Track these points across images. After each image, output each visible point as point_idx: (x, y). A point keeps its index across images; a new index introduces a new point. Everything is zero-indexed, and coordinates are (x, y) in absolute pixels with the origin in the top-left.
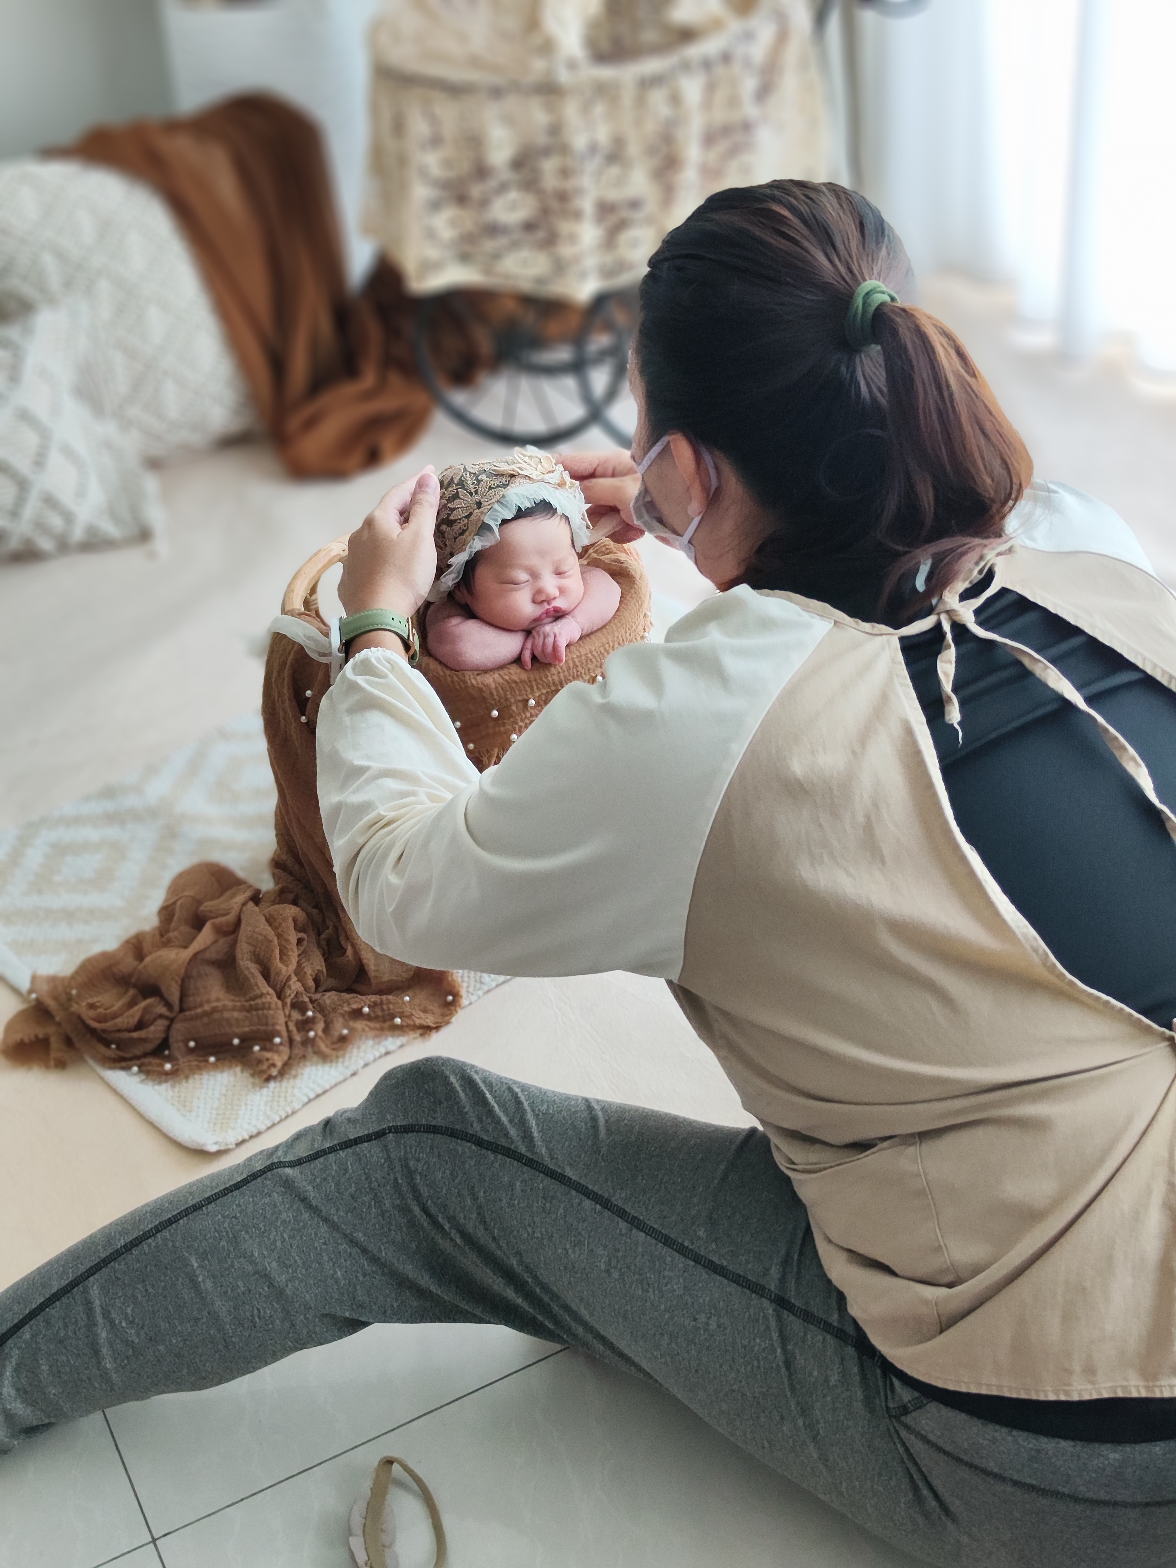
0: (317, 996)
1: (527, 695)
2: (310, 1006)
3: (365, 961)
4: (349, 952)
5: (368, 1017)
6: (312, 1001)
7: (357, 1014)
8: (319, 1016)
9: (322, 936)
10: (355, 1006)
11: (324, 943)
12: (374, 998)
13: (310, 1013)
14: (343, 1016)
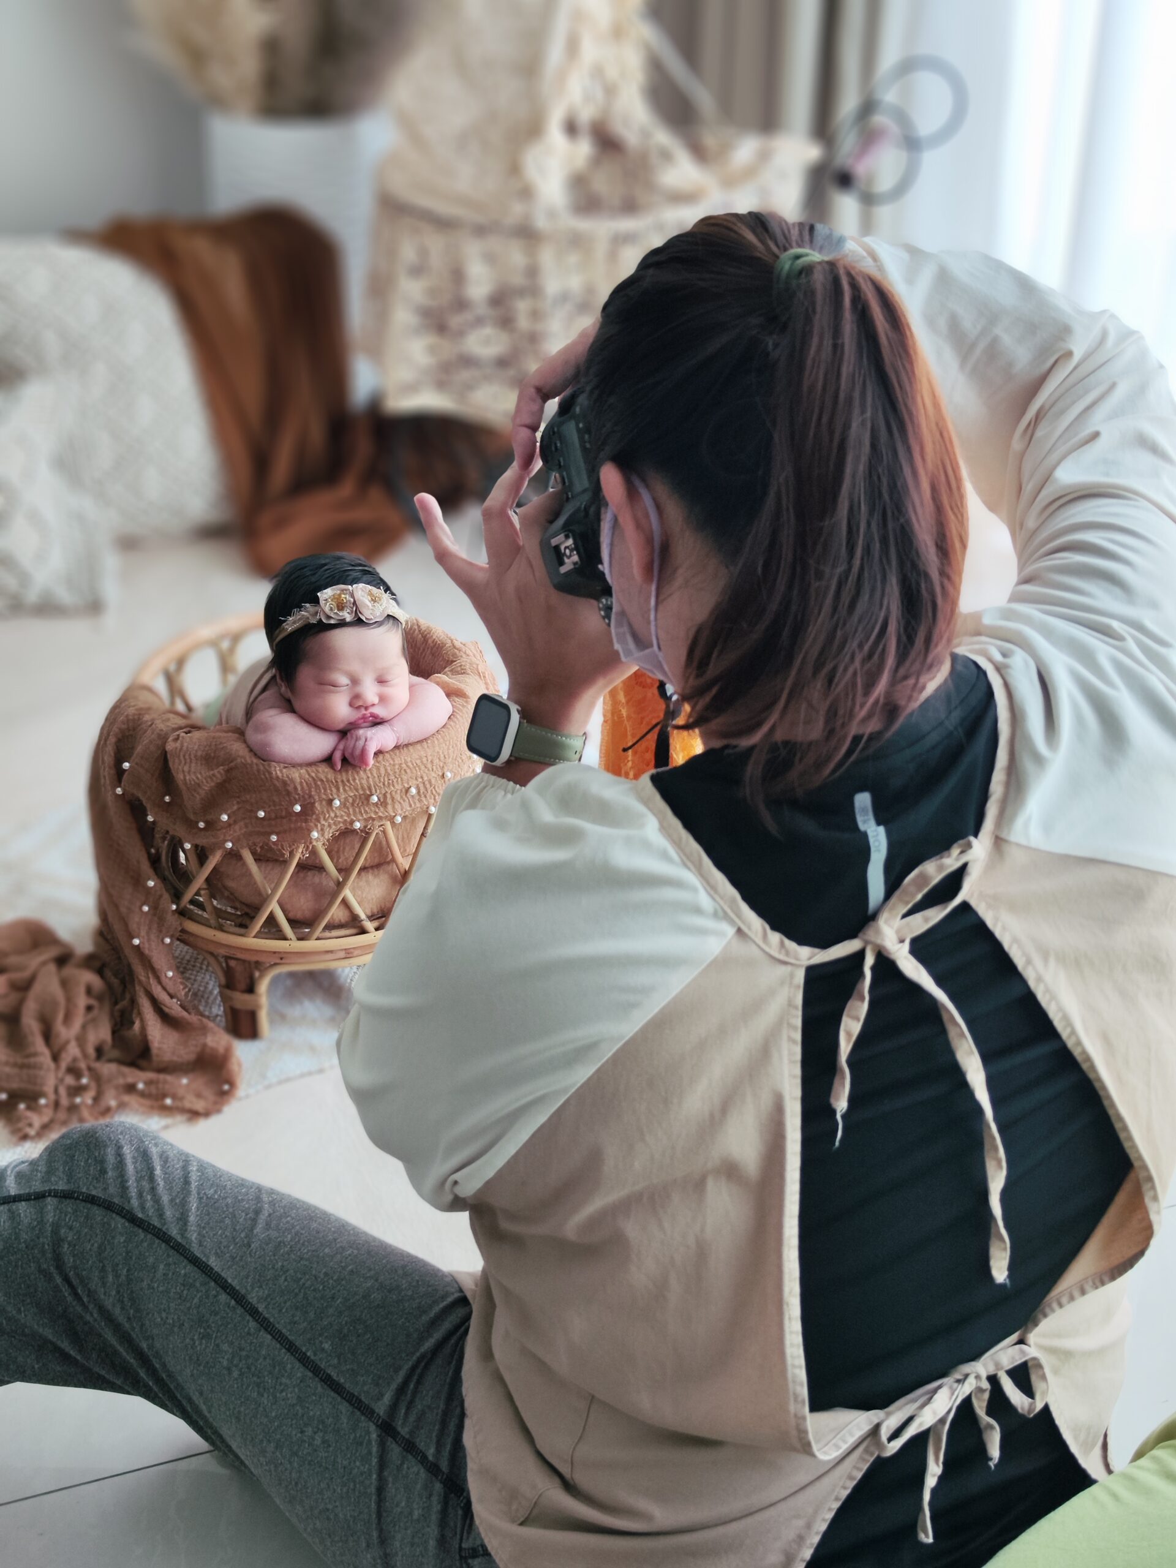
0: (97, 1065)
1: (332, 795)
2: (86, 1073)
3: (150, 1038)
4: (137, 1026)
5: (142, 1094)
6: (90, 1069)
7: (131, 1088)
8: (93, 1085)
9: (118, 1007)
10: (130, 1080)
11: (117, 1014)
12: (150, 1075)
13: (84, 1081)
14: (117, 1087)
